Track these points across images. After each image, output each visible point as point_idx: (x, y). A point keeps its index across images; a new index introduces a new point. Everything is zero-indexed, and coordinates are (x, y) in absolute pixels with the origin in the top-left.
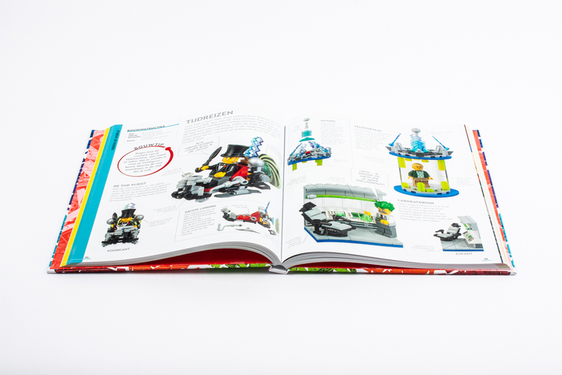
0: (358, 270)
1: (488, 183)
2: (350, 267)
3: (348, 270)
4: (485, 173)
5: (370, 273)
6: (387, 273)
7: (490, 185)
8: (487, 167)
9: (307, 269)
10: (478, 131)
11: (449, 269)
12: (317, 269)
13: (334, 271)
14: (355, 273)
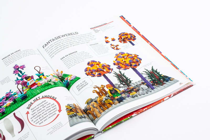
0: (133, 115)
1: (148, 42)
2: (129, 116)
3: (129, 117)
4: (141, 37)
5: (138, 114)
6: (146, 110)
7: (149, 42)
8: (141, 33)
9: (111, 127)
10: (122, 16)
11: (169, 95)
12: (115, 124)
13: (123, 121)
14: (132, 117)
